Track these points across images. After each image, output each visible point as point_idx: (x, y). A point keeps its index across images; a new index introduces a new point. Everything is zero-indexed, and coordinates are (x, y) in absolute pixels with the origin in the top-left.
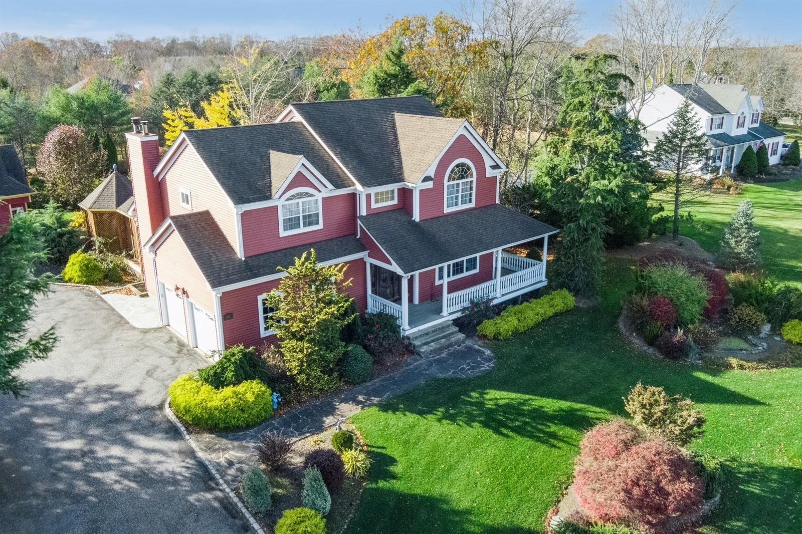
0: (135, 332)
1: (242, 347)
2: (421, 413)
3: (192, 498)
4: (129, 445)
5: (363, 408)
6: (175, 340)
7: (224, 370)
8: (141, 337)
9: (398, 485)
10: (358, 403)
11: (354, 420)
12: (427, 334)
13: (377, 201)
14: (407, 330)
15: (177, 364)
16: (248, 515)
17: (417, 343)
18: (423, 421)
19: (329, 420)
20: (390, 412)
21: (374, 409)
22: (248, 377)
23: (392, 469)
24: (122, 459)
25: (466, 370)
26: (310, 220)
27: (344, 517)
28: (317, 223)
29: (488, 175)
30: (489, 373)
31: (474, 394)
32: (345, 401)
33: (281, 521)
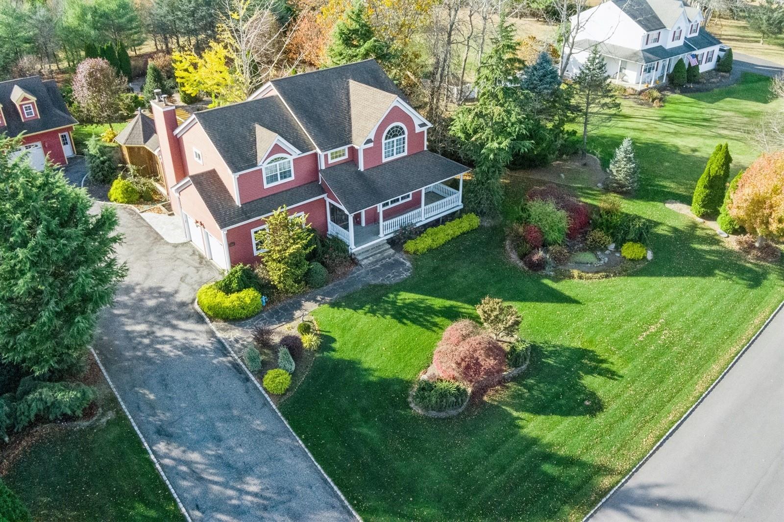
0: (169, 247)
1: (241, 265)
2: (355, 309)
3: (215, 361)
4: (174, 327)
5: (319, 305)
6: (197, 253)
7: (231, 282)
8: (173, 251)
9: (336, 355)
10: (316, 301)
11: (313, 313)
12: (368, 251)
13: (332, 158)
14: (353, 249)
15: (200, 273)
16: (248, 372)
17: (359, 258)
18: (356, 315)
19: (297, 313)
20: (336, 308)
21: (326, 306)
22: (246, 286)
23: (333, 345)
24: (172, 337)
25: (391, 278)
26: (285, 175)
27: (303, 373)
28: (290, 176)
29: (417, 131)
30: (405, 280)
31: (391, 296)
32: (308, 300)
33: (266, 376)
